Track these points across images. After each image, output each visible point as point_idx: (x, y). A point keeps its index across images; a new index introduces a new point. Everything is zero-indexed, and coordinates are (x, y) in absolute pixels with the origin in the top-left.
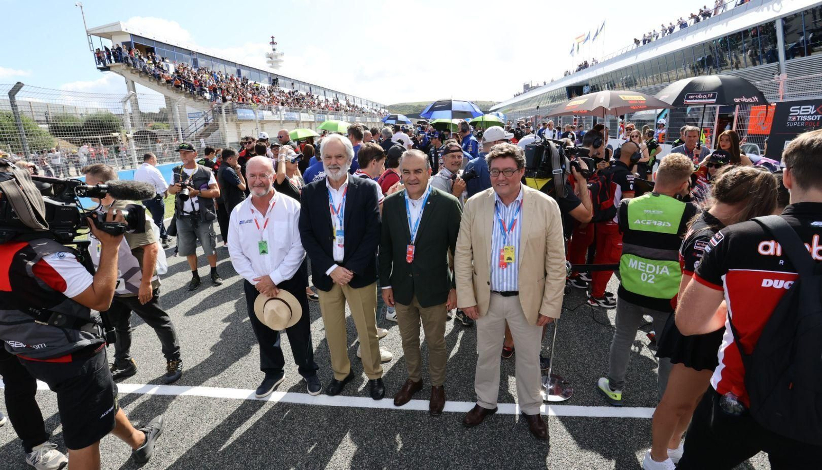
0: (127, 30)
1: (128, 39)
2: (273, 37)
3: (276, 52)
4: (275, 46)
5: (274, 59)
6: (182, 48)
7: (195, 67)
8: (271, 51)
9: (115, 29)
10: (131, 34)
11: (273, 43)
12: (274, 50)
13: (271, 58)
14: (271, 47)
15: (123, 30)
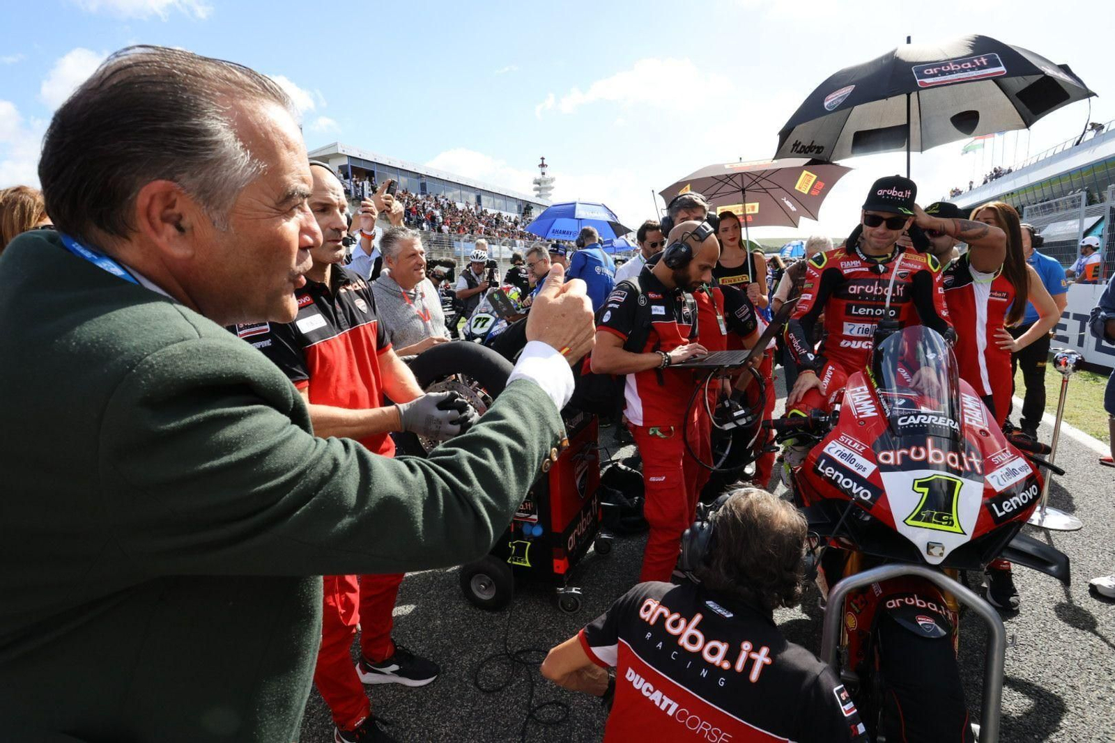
0: (344, 151)
1: (345, 162)
2: (543, 159)
3: (546, 176)
4: (545, 170)
5: (543, 186)
6: (408, 171)
7: (422, 194)
8: (539, 176)
9: (332, 151)
10: (348, 156)
11: (543, 165)
12: (543, 174)
13: (539, 184)
14: (539, 170)
15: (339, 152)
